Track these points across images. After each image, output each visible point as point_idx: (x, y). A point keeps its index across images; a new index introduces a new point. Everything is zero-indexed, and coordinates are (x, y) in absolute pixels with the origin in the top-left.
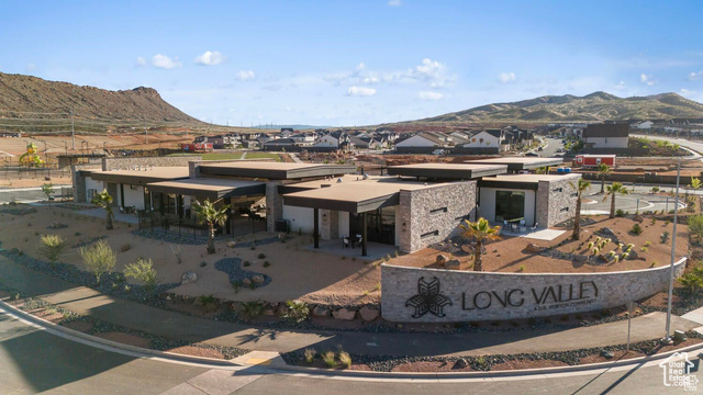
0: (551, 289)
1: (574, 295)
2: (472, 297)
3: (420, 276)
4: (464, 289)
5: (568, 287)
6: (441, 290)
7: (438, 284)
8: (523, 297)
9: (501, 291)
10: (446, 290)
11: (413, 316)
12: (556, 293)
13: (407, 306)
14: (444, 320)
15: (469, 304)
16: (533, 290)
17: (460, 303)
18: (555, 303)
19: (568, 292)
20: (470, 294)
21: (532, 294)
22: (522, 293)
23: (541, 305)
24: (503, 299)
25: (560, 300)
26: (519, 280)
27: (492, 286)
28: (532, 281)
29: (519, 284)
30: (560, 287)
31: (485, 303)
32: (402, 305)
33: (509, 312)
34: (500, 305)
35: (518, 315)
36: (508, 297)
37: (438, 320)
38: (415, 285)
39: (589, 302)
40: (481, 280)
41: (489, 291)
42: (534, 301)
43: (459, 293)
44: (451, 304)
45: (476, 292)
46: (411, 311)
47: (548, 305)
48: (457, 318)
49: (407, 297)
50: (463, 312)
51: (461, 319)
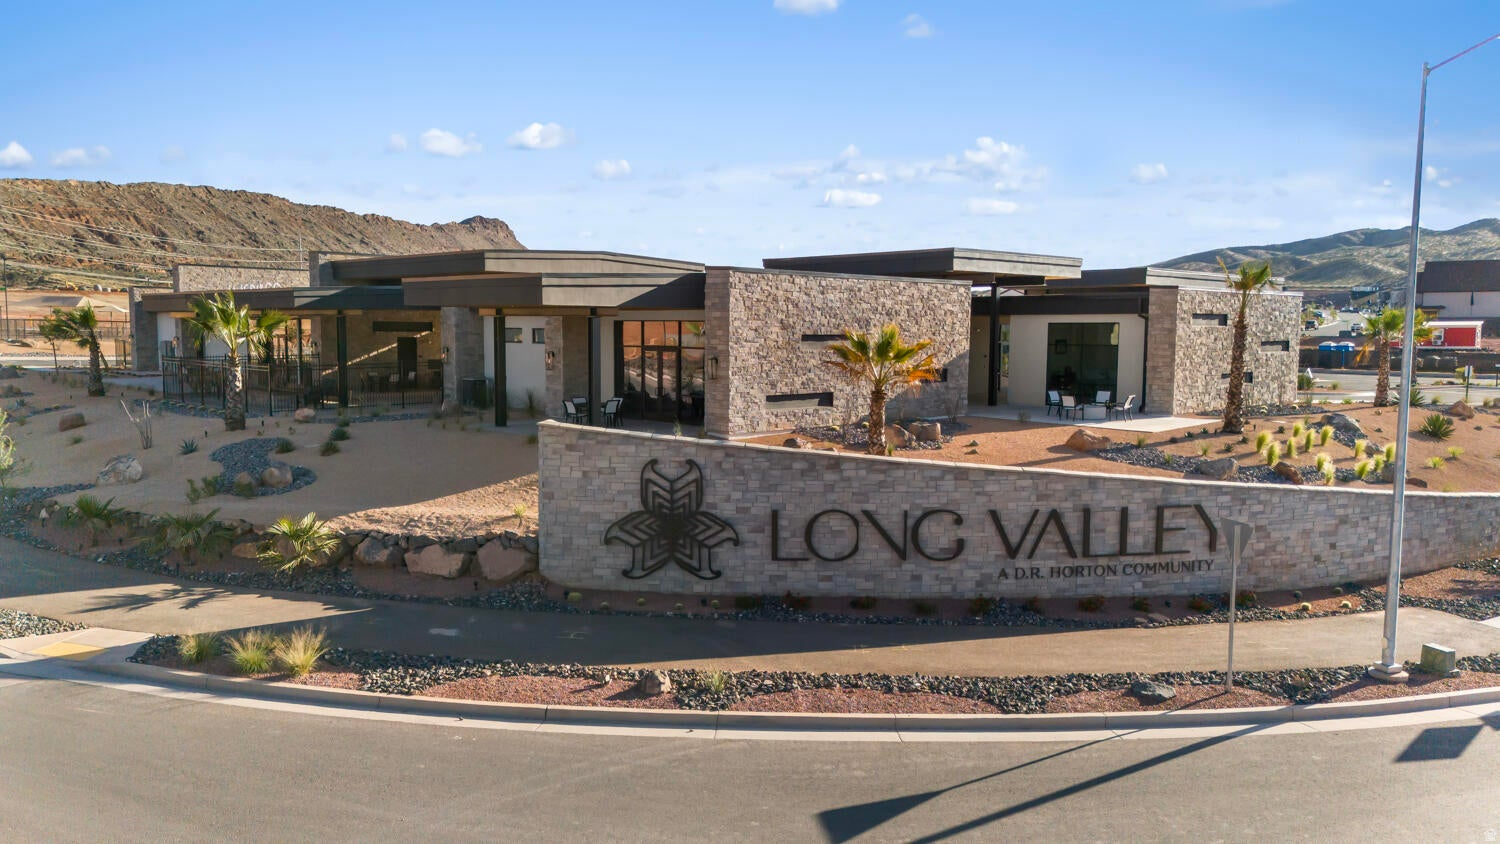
0: (1055, 516)
1: (1136, 541)
2: (801, 524)
3: (645, 456)
4: (777, 499)
5: (1113, 517)
6: (709, 499)
7: (700, 483)
8: (962, 533)
9: (890, 510)
10: (722, 498)
11: (626, 573)
12: (1074, 529)
13: (608, 541)
14: (718, 587)
15: (793, 545)
16: (994, 515)
17: (764, 539)
18: (1070, 562)
19: (1113, 529)
20: (794, 516)
21: (990, 529)
22: (959, 521)
23: (1021, 562)
24: (898, 537)
25: (1086, 553)
26: (948, 483)
27: (864, 496)
28: (990, 488)
29: (949, 493)
30: (1087, 513)
31: (844, 544)
32: (596, 540)
33: (917, 578)
34: (887, 555)
35: (946, 589)
36: (913, 533)
37: (700, 588)
38: (633, 481)
39: (1189, 567)
40: (830, 477)
41: (855, 509)
42: (997, 549)
43: (761, 509)
44: (737, 542)
45: (811, 511)
46: (622, 557)
47: (1045, 565)
48: (754, 585)
49: (612, 518)
50: (772, 568)
51: (770, 590)
